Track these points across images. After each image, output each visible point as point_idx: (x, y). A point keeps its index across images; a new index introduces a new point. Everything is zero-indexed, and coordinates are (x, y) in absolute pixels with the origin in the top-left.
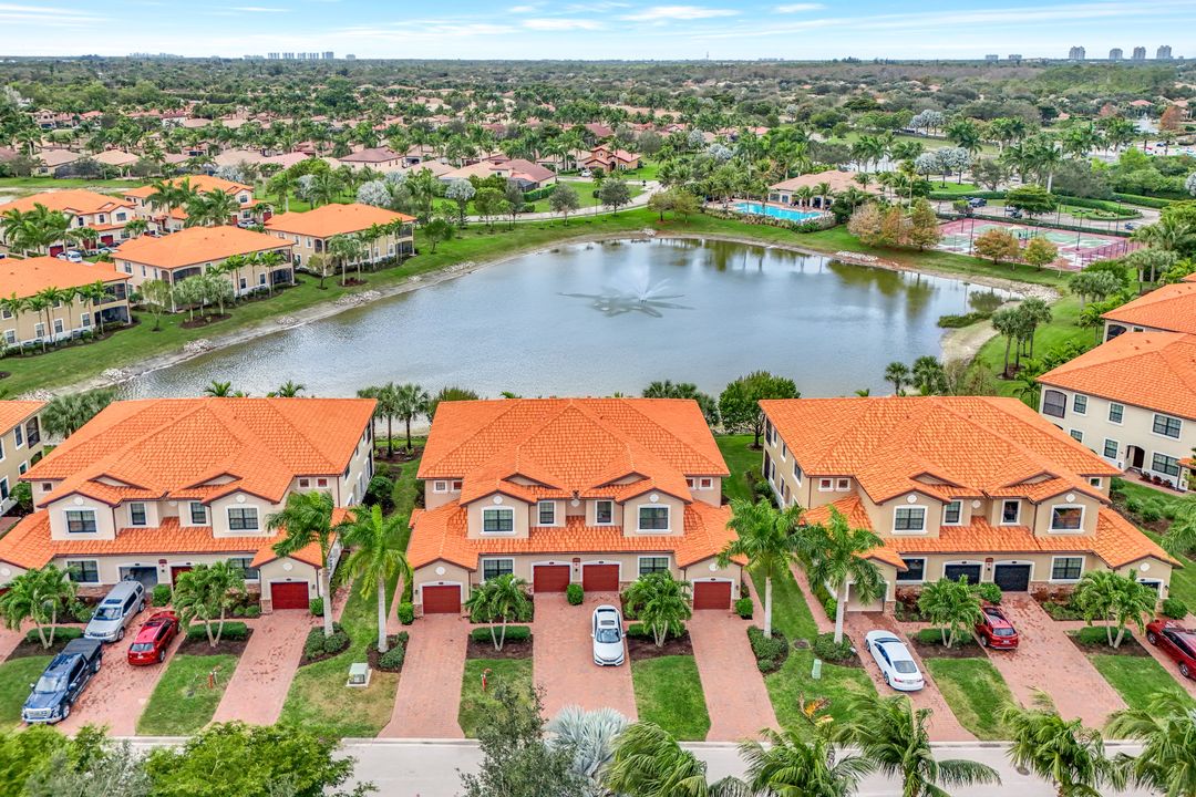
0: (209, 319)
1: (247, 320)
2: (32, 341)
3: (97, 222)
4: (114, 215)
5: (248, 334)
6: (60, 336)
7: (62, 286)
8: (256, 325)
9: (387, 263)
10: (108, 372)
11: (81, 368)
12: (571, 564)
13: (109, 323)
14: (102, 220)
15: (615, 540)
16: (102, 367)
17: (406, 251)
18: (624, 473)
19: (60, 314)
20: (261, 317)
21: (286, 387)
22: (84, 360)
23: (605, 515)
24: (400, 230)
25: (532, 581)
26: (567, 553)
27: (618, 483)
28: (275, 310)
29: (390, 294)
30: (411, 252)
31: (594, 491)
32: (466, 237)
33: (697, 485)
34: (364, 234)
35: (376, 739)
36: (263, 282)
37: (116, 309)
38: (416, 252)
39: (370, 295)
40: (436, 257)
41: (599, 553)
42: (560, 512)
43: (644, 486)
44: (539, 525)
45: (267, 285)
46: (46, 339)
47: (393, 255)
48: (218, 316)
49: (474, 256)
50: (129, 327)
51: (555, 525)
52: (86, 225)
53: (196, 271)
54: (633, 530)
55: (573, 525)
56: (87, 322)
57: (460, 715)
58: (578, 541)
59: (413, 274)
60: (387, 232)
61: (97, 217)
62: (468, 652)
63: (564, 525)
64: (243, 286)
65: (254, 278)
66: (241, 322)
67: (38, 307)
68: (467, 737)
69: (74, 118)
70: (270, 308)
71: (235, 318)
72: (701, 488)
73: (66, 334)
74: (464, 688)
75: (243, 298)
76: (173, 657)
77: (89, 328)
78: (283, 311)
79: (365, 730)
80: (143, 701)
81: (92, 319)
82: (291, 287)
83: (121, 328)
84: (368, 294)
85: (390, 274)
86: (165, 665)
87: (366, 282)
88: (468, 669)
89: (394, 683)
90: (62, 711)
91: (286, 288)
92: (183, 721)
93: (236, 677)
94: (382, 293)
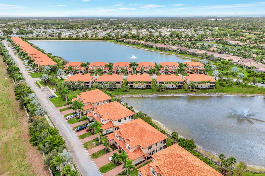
0: (161, 91)
1: (167, 93)
3: (171, 68)
4: (174, 67)
5: (164, 95)
6: (141, 87)
8: (167, 94)
13: (148, 87)
14: (172, 68)
15: (125, 147)
16: (140, 94)
17: (212, 87)
19: (141, 85)
20: (169, 93)
22: (139, 92)
29: (198, 95)
35: (86, 150)
38: (215, 88)
40: (219, 90)
45: (177, 87)
46: (139, 87)
47: (208, 87)
48: (163, 91)
49: (228, 92)
51: (123, 141)
56: (145, 86)
57: (93, 153)
59: (207, 92)
64: (172, 86)
66: (165, 93)
67: (137, 83)
68: (90, 156)
73: (142, 87)
74: (98, 152)
76: (89, 132)
77: (145, 87)
78: (173, 93)
79: (87, 148)
80: (83, 134)
81: (146, 86)
82: (181, 89)
83: (150, 88)
84: (193, 94)
85: (203, 91)
86: (88, 132)
87: (196, 91)
88: (101, 150)
89: (95, 147)
90: (77, 131)
91: (180, 88)
92: (81, 138)
93: (89, 137)
94: (196, 95)
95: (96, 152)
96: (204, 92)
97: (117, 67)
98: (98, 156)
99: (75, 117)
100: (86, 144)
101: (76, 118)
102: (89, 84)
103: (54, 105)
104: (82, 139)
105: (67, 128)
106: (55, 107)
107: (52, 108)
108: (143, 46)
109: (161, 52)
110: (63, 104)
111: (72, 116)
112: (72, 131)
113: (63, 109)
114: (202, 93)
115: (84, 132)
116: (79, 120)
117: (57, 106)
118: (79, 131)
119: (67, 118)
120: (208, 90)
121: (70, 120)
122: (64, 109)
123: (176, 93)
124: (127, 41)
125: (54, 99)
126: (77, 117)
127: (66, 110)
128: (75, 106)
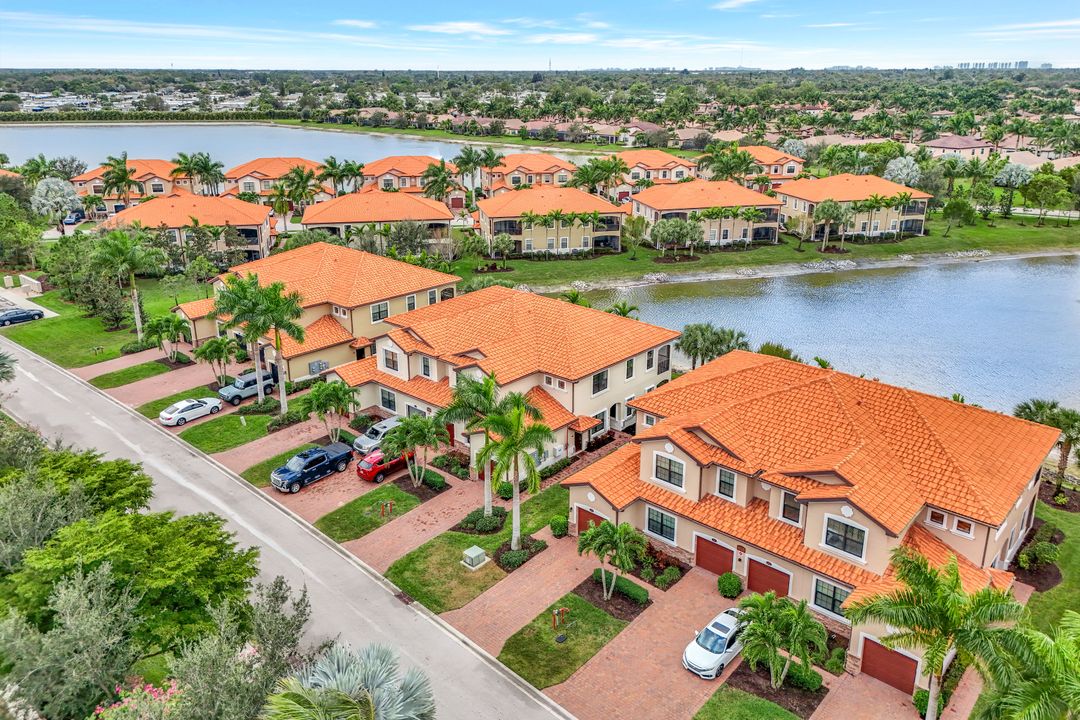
0: (678, 258)
1: (714, 266)
2: (543, 251)
3: (660, 176)
4: (674, 172)
5: (704, 277)
6: (564, 251)
7: (567, 211)
8: (716, 271)
9: (885, 238)
10: (577, 283)
11: (561, 275)
12: (735, 550)
13: (603, 247)
14: (664, 176)
15: (791, 545)
16: (576, 278)
17: (910, 230)
18: (824, 468)
19: (565, 233)
20: (724, 265)
21: (621, 306)
22: (566, 270)
23: (791, 510)
24: (908, 206)
25: (693, 551)
26: (734, 538)
27: (813, 477)
28: (741, 261)
29: (866, 266)
30: (920, 232)
31: (781, 477)
32: (1003, 226)
33: (950, 525)
34: (859, 204)
35: (436, 617)
36: (745, 235)
37: (612, 237)
38: (926, 232)
39: (844, 264)
40: (947, 240)
41: (770, 552)
42: (741, 489)
43: (841, 492)
44: (717, 494)
45: (749, 239)
46: (554, 251)
47: (894, 232)
48: (688, 258)
49: (995, 246)
50: (618, 254)
51: (733, 500)
52: (651, 178)
53: (683, 216)
54: (816, 539)
55: (754, 509)
56: (586, 244)
57: (514, 636)
58: (747, 528)
59: (904, 252)
60: (888, 206)
61: (661, 173)
62: (579, 586)
63: (744, 505)
64: (725, 237)
65: (738, 230)
66: (703, 266)
67: (546, 223)
68: (498, 658)
69: (735, 109)
70: (738, 259)
71: (702, 261)
72: (954, 529)
73: (569, 250)
74: (541, 615)
75: (720, 247)
76: (388, 483)
77: (586, 249)
78: (746, 263)
79: (436, 604)
80: (341, 504)
81: (590, 242)
82: (771, 245)
83: (612, 253)
84: (842, 263)
85: (880, 249)
86: (378, 486)
87: (848, 251)
88: (562, 601)
89: (496, 580)
90: (290, 486)
91: (765, 245)
92: (344, 529)
93: (405, 516)
94: (859, 264)
95: (528, 621)
96: (888, 252)
97: (388, 177)
98: (569, 650)
99: (236, 409)
100: (407, 574)
101: (243, 412)
102: (256, 243)
103: (43, 360)
104: (357, 536)
105: (195, 476)
106: (57, 369)
107: (30, 375)
108: (455, 132)
109: (548, 149)
110: (116, 348)
111: (212, 402)
112: (244, 491)
113: (124, 373)
114: (879, 256)
115: (341, 491)
116: (267, 420)
117: (66, 363)
118: (302, 486)
119: (176, 416)
120: (900, 244)
121: (196, 428)
122: (128, 370)
123: (759, 263)
124: (369, 116)
125: (40, 329)
126: (248, 404)
127: (145, 377)
128: (236, 311)
